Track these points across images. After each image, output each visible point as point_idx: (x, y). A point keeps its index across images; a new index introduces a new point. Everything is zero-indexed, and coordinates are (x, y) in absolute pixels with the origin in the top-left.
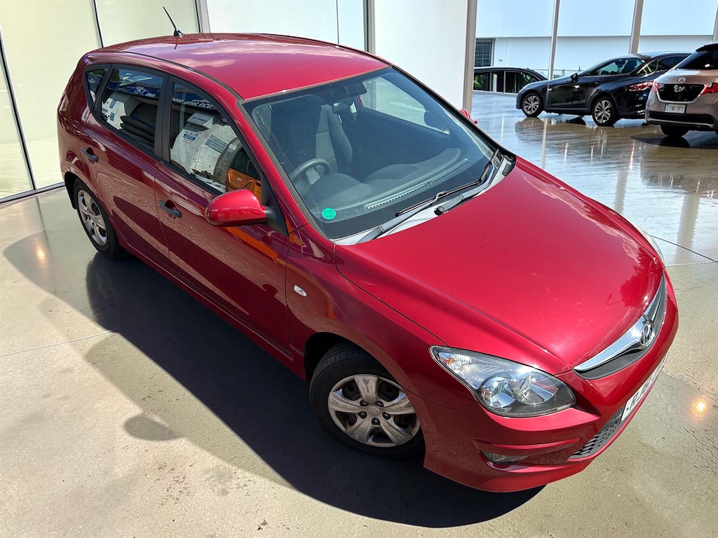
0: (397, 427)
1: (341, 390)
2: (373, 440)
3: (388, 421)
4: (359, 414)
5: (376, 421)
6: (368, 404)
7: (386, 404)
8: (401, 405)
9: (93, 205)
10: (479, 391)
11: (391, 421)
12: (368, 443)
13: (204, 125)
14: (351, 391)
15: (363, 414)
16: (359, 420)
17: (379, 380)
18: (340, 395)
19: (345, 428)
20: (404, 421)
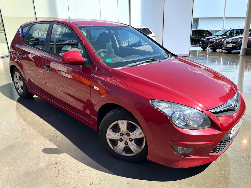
0: (135, 145)
1: (112, 129)
2: (125, 153)
3: (132, 142)
4: (119, 140)
5: (126, 143)
6: (123, 135)
7: (131, 134)
8: (137, 134)
9: (20, 77)
10: (171, 117)
11: (133, 142)
12: (123, 155)
13: (67, 50)
14: (116, 129)
15: (121, 140)
16: (119, 143)
17: (128, 122)
18: (112, 131)
19: (113, 147)
20: (139, 142)
